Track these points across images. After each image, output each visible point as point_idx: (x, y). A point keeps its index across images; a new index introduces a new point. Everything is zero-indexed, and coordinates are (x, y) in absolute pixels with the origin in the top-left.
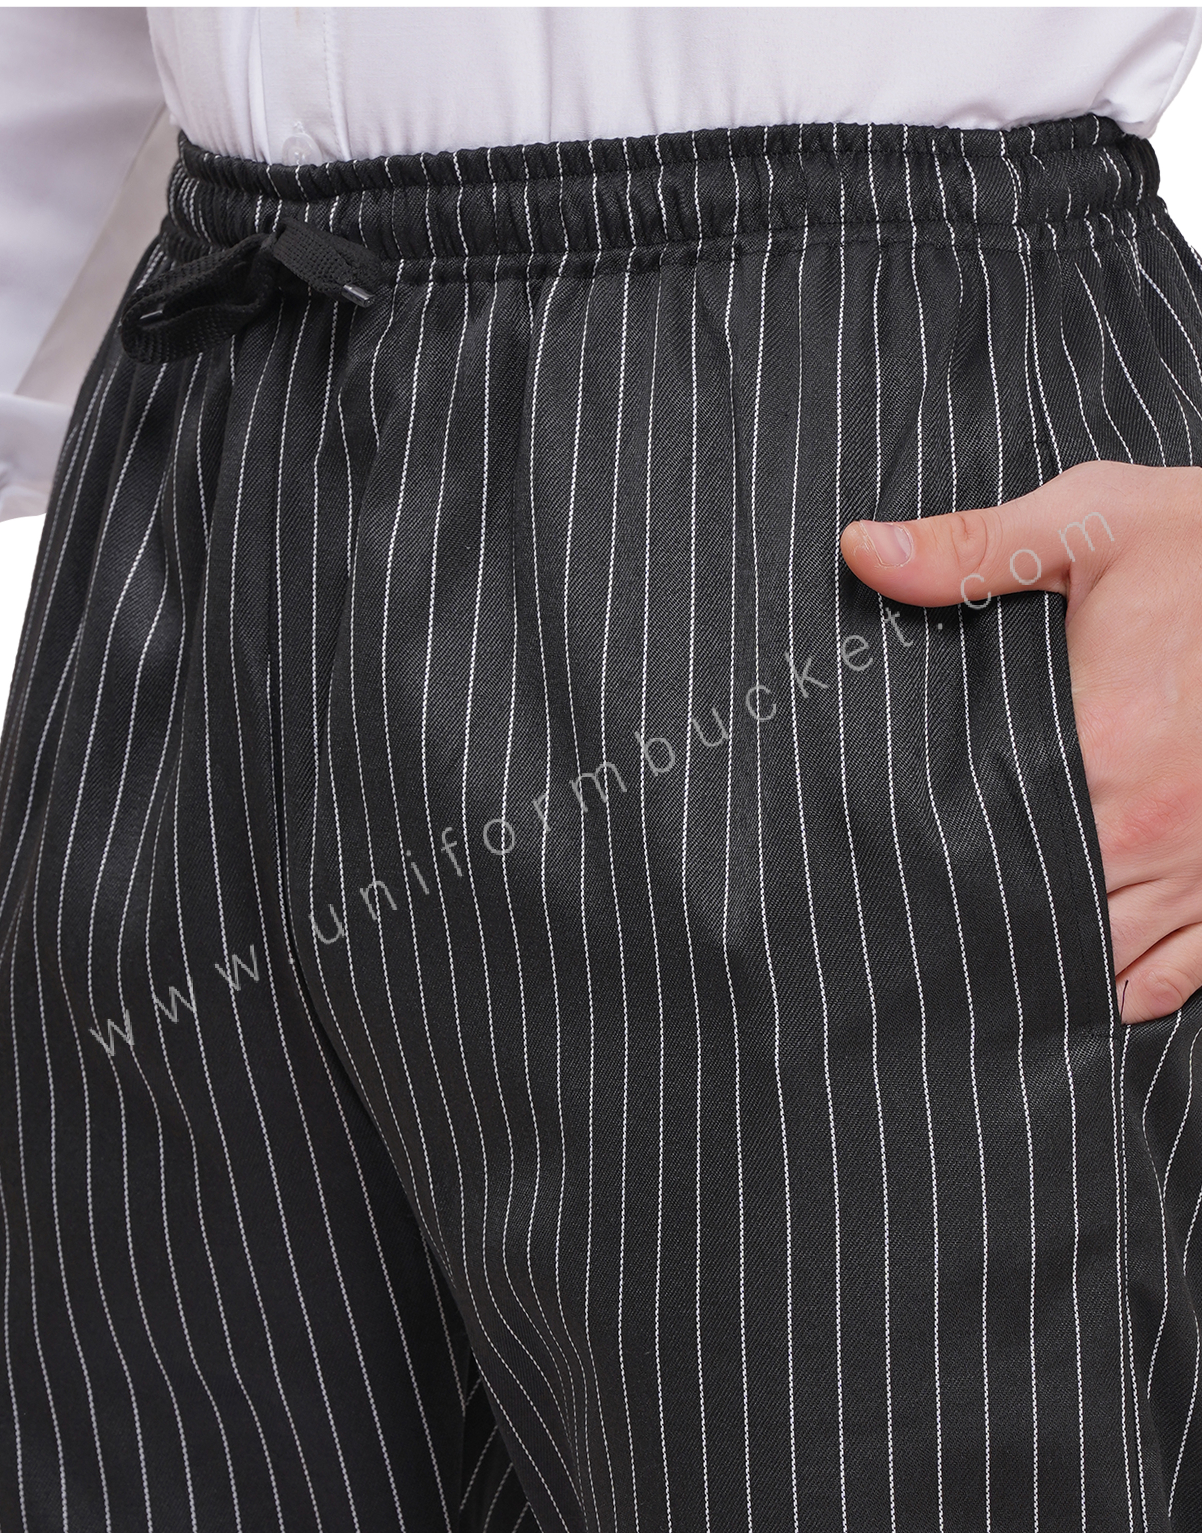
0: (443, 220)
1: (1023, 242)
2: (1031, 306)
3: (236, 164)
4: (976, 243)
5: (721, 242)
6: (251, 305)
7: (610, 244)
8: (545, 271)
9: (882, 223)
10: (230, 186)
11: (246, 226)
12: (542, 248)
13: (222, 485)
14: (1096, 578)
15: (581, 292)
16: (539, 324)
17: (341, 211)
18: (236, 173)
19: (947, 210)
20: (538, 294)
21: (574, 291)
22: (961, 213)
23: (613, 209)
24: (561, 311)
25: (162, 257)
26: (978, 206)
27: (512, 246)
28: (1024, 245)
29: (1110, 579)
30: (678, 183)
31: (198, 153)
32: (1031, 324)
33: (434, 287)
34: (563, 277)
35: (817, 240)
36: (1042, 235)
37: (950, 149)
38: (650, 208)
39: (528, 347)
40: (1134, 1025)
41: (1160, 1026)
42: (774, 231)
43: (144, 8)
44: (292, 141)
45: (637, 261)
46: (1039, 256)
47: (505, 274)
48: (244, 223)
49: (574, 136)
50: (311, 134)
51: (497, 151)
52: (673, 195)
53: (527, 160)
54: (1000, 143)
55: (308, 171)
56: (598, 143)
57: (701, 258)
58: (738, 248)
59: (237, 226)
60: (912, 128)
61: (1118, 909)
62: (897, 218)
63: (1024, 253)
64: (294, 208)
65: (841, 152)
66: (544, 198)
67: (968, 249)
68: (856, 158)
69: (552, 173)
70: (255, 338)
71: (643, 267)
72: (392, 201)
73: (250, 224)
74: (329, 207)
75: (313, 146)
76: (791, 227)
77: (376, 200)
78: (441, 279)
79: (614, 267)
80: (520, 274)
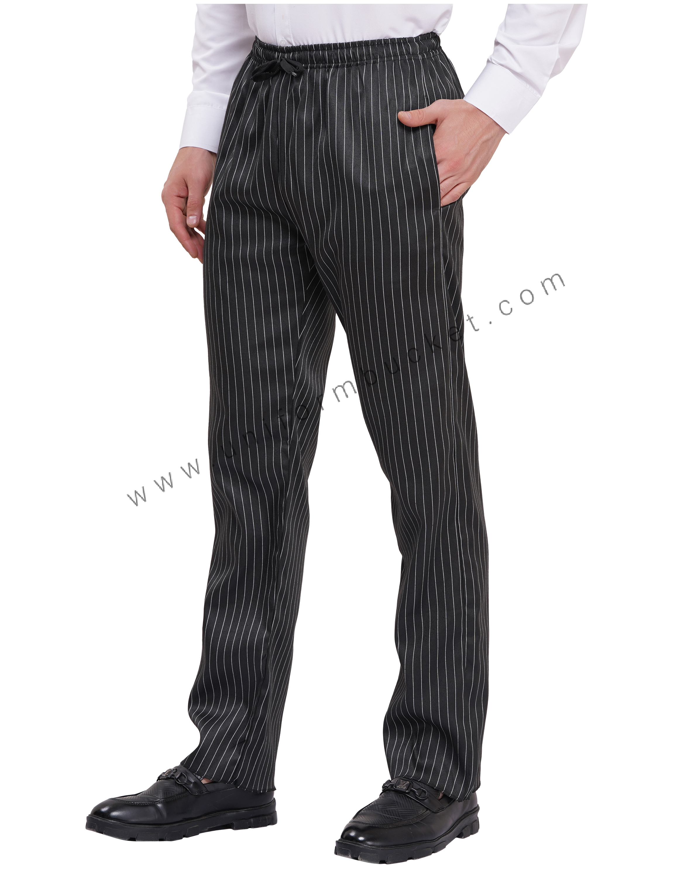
0: (311, 57)
1: (420, 57)
2: (422, 69)
3: (272, 46)
4: (412, 58)
5: (363, 62)
6: (274, 73)
7: (342, 62)
8: (330, 67)
9: (393, 56)
10: (271, 50)
11: (274, 58)
12: (329, 63)
13: (269, 105)
14: (442, 121)
15: (336, 71)
16: (329, 77)
17: (292, 55)
18: (272, 48)
19: (405, 53)
20: (328, 71)
21: (335, 70)
22: (408, 53)
23: (342, 56)
24: (333, 74)
25: (253, 61)
26: (412, 51)
27: (324, 62)
28: (420, 58)
29: (445, 121)
30: (354, 51)
31: (263, 44)
32: (423, 73)
33: (309, 70)
34: (333, 68)
35: (381, 60)
36: (423, 56)
37: (405, 41)
38: (349, 55)
39: (327, 80)
40: (443, 207)
41: (447, 207)
42: (373, 59)
43: (245, 5)
44: (282, 40)
45: (347, 65)
46: (423, 59)
47: (322, 67)
48: (273, 56)
49: (335, 42)
50: (286, 39)
51: (321, 45)
52: (353, 53)
53: (327, 46)
54: (414, 40)
55: (287, 48)
56: (339, 43)
57: (359, 65)
58: (366, 63)
59: (272, 57)
60: (397, 39)
61: (442, 186)
62: (396, 55)
63: (420, 59)
64: (283, 54)
65: (384, 44)
66: (330, 54)
67: (410, 59)
68: (387, 45)
69: (331, 49)
70: (275, 78)
71: (348, 66)
72: (302, 53)
73: (275, 57)
74: (290, 54)
75: (286, 41)
76: (375, 58)
77: (299, 53)
78: (311, 68)
79: (343, 66)
80: (325, 67)
